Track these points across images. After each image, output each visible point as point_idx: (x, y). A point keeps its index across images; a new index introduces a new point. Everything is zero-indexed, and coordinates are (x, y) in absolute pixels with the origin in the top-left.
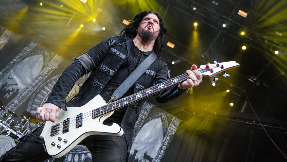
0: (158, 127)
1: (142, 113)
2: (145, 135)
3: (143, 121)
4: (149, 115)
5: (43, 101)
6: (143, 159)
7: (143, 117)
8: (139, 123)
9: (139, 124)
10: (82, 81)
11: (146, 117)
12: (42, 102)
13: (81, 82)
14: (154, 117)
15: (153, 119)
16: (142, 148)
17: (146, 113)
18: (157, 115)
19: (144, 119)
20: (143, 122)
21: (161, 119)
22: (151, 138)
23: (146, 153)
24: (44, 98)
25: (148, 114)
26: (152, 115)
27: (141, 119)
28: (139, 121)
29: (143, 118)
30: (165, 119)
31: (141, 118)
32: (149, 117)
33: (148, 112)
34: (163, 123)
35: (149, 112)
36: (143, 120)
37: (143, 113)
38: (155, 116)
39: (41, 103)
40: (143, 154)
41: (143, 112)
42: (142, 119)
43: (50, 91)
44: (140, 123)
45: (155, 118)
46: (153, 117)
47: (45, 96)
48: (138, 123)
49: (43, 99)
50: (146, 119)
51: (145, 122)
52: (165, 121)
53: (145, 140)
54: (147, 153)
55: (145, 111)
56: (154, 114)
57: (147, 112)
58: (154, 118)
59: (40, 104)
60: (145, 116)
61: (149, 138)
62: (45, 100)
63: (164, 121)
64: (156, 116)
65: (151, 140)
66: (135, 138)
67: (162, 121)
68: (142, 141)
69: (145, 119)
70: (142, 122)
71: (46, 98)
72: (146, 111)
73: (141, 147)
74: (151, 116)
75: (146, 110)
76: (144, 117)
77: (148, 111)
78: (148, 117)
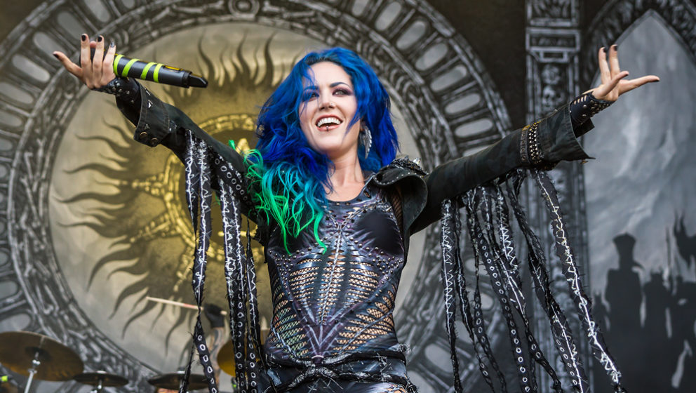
0: (667, 68)
1: (547, 37)
2: (624, 142)
3: (572, 75)
4: (583, 27)
5: (13, 242)
6: (683, 264)
7: (561, 55)
8: (558, 96)
9: (561, 100)
10: (131, 28)
11: (578, 48)
12: (14, 257)
13: (132, 39)
14: (616, 23)
15: (617, 36)
16: (648, 213)
17: (568, 24)
18: (629, 6)
19: (572, 60)
20: (575, 83)
21: (656, 13)
22: (663, 141)
23: (683, 228)
24: (6, 228)
25: (579, 28)
26: (602, 19)
27: (556, 70)
28: (554, 87)
29: (565, 59)
30: (680, 7)
31: (554, 64)
32: (594, 40)
33: (573, 11)
34: (679, 31)
35: (578, 8)
36: (570, 73)
37: (548, 32)
38: (620, 16)
39: (10, 260)
40: (668, 240)
41: (546, 27)
42: (563, 68)
43: (9, 174)
44: (568, 94)
45: (625, 26)
46: (612, 28)
47: (5, 216)
48: (553, 99)
49: (7, 239)
50: (580, 54)
51: (586, 77)
52: (686, 16)
53: (635, 165)
54: (686, 223)
55: (554, 17)
56: (606, 7)
57: (569, 17)
58: (618, 30)
59: (12, 268)
60: (570, 41)
61: (653, 142)
62: (20, 240)
63: (681, 19)
64: (628, 14)
65: (668, 153)
66: (582, 181)
67: (669, 23)
68: (624, 180)
69: (576, 60)
70: (571, 83)
71: (17, 220)
72: (561, 17)
73: (638, 208)
74: (596, 27)
75: (556, 11)
76: (565, 51)
77: (569, 8)
78: (587, 41)
